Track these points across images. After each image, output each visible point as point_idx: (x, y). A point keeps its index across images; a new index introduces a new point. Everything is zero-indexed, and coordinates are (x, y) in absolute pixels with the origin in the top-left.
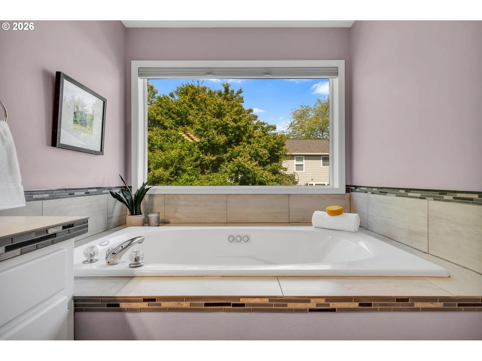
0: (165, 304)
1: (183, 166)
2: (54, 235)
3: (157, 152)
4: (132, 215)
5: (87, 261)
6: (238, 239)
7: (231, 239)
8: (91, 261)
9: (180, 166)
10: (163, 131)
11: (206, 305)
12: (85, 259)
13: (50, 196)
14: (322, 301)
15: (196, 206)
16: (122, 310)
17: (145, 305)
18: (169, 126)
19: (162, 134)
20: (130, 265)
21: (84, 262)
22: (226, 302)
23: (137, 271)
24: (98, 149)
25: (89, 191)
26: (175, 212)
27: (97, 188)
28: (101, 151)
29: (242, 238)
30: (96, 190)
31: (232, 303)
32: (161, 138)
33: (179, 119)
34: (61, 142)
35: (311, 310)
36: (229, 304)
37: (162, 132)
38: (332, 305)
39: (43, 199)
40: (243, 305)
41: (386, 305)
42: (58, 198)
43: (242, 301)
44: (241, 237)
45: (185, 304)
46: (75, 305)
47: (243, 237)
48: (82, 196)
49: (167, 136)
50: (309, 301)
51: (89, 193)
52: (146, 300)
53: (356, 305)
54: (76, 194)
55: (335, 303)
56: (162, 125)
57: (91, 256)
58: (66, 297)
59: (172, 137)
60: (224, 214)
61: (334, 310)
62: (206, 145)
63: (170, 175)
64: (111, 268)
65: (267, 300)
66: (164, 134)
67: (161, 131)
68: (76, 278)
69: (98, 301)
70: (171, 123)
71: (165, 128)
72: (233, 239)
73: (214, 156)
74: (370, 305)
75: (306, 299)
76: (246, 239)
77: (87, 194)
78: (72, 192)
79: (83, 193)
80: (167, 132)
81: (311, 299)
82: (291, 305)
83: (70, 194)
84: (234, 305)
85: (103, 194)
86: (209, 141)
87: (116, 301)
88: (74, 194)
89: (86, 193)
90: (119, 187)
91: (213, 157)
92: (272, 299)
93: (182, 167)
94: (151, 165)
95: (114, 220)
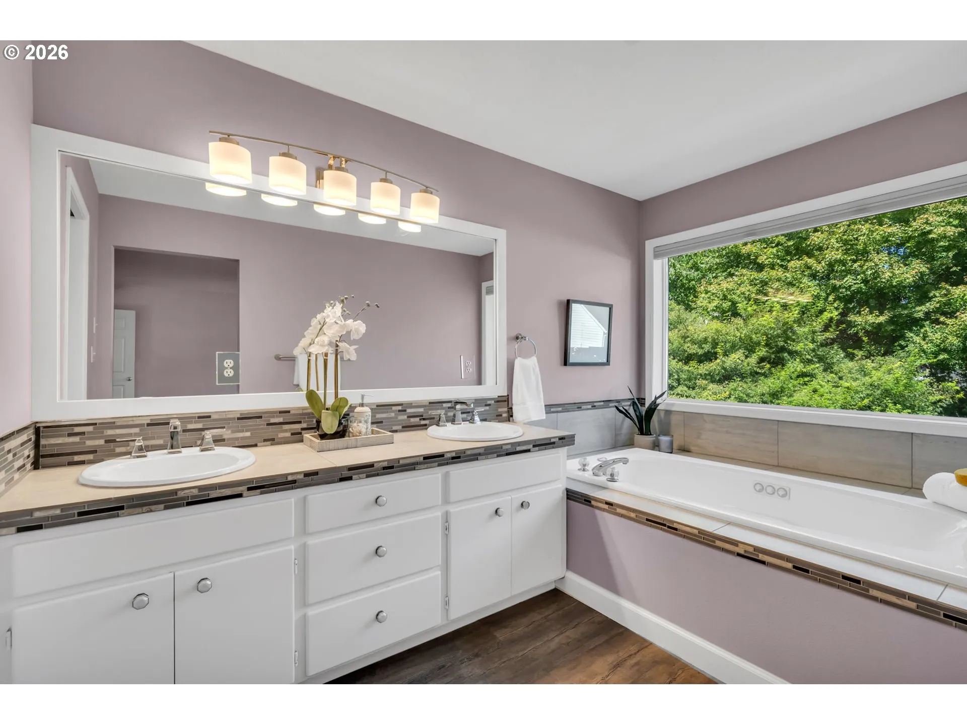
0: (619, 510)
1: (791, 344)
2: (554, 443)
3: (733, 322)
4: (641, 434)
5: (581, 469)
6: (770, 490)
7: (758, 487)
8: (584, 470)
9: (786, 345)
10: (755, 275)
11: (647, 520)
12: (580, 467)
13: (562, 409)
14: (751, 550)
15: (727, 432)
16: (592, 506)
17: (606, 507)
18: (769, 262)
19: (752, 281)
20: (607, 479)
21: (579, 470)
22: (662, 522)
23: (611, 485)
24: (605, 360)
25: (595, 404)
26: (698, 438)
27: (603, 401)
28: (607, 361)
29: (776, 489)
30: (602, 403)
31: (667, 524)
32: (751, 290)
33: (791, 243)
34: (570, 362)
35: (739, 555)
36: (665, 525)
37: (752, 278)
38: (761, 557)
39: (557, 412)
40: (676, 529)
41: (828, 578)
42: (568, 411)
43: (675, 526)
44: (774, 488)
45: (633, 515)
46: (567, 494)
47: (778, 490)
48: (588, 409)
49: (764, 283)
50: (737, 546)
51: (595, 406)
52: (607, 503)
53: (790, 566)
54: (584, 407)
55: (765, 556)
56: (755, 262)
57: (584, 465)
58: (561, 486)
59: (772, 286)
60: (773, 452)
61: (763, 563)
62: (859, 291)
63: (759, 363)
64: (595, 478)
65: (696, 532)
66: (756, 280)
67: (751, 275)
68: (567, 478)
69: (579, 495)
70: (772, 256)
71: (760, 268)
72: (760, 488)
73: (881, 313)
74: (807, 571)
75: (735, 543)
76: (781, 492)
77: (594, 407)
78: (579, 405)
79: (590, 407)
80: (763, 275)
81: (739, 544)
82: (718, 543)
83: (578, 408)
84: (669, 527)
85: (611, 407)
86: (865, 281)
87: (590, 498)
88: (581, 408)
89: (592, 407)
90: (629, 399)
91: (878, 316)
92: (701, 531)
93: (789, 346)
94: (719, 346)
95: (623, 438)
